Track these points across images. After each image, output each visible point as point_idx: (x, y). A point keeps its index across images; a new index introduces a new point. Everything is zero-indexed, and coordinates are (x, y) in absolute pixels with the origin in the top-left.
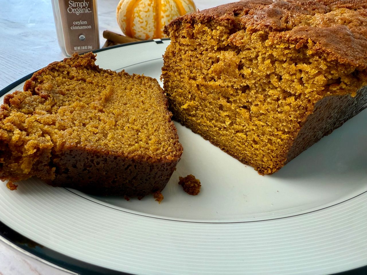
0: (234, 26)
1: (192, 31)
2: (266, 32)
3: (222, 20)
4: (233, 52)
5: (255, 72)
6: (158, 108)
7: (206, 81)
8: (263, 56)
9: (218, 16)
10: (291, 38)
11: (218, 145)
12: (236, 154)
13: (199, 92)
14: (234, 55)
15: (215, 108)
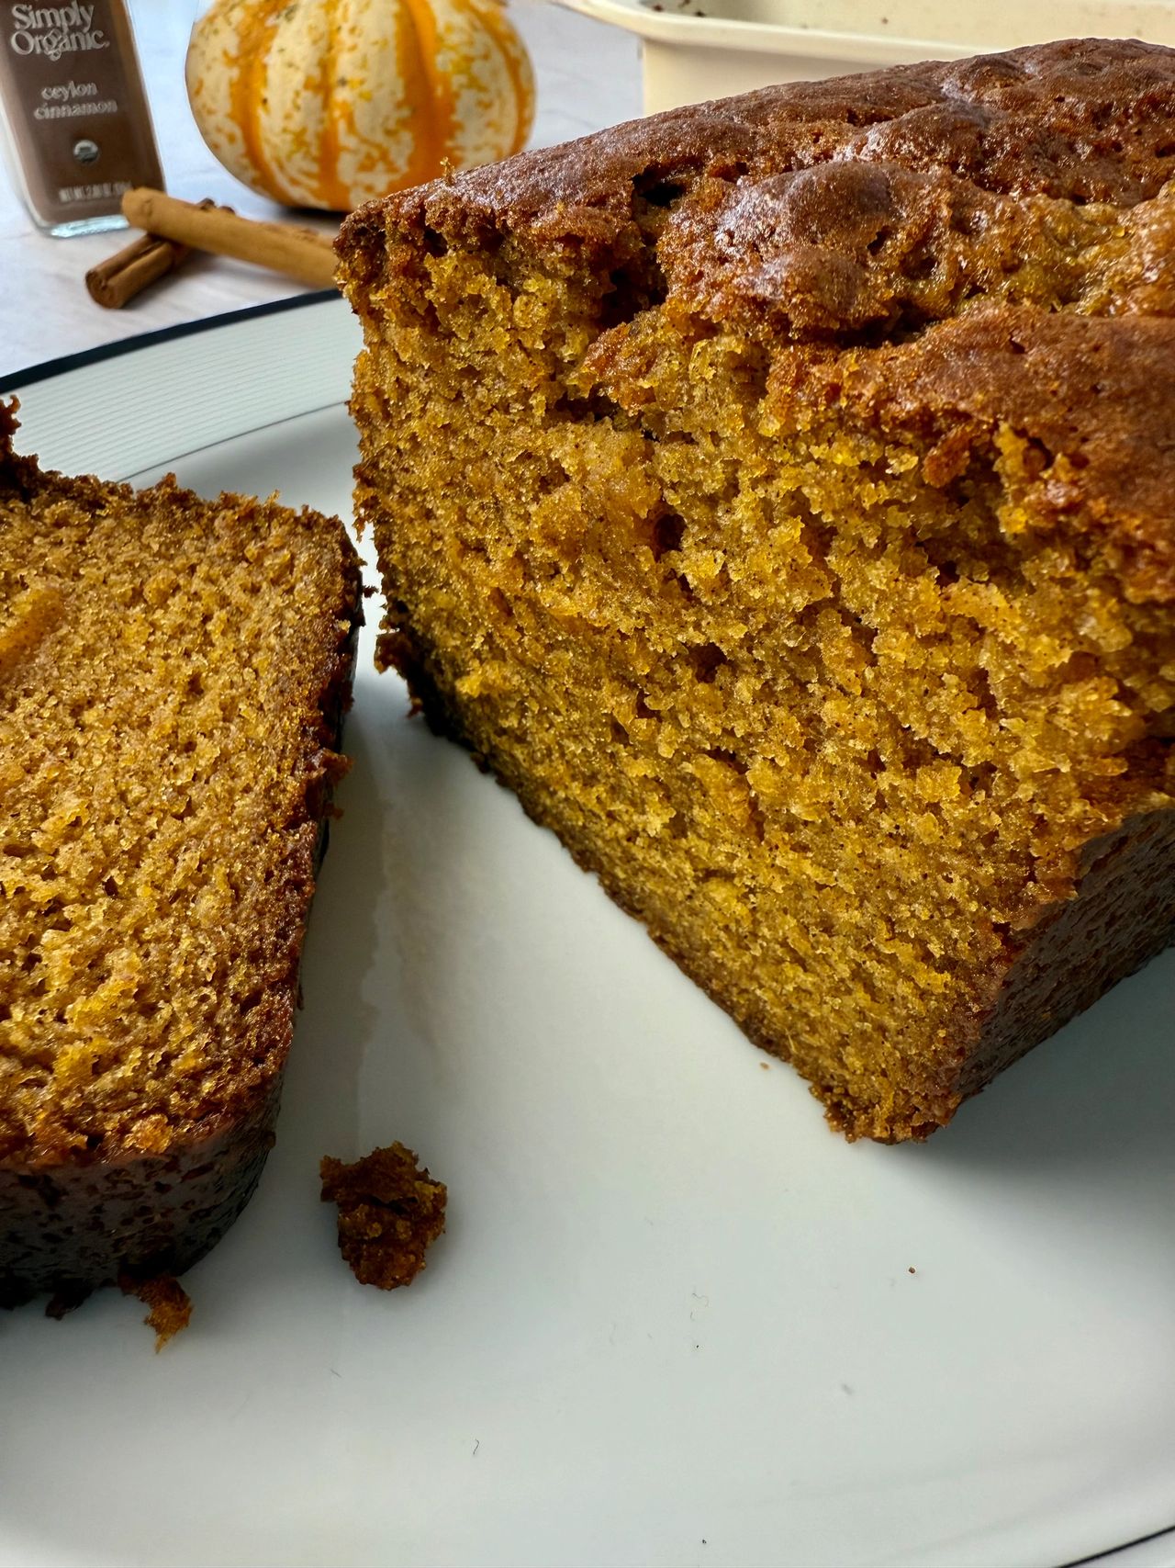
0: (618, 277)
1: (421, 290)
2: (757, 344)
3: (542, 238)
4: (622, 436)
5: (735, 577)
6: (261, 730)
7: (528, 577)
8: (761, 493)
9: (528, 215)
10: (893, 407)
11: (640, 912)
12: (715, 985)
13: (510, 632)
14: (627, 461)
15: (592, 725)
